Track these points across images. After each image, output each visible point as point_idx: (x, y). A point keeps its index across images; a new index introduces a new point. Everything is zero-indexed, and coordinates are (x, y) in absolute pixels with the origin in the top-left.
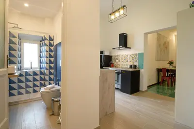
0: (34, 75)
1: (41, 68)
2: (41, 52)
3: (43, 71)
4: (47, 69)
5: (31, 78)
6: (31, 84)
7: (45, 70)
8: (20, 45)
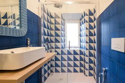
0: (74, 54)
1: (81, 47)
2: (81, 31)
3: (83, 50)
4: (87, 49)
5: (72, 57)
6: (72, 63)
7: (85, 50)
8: (64, 26)
